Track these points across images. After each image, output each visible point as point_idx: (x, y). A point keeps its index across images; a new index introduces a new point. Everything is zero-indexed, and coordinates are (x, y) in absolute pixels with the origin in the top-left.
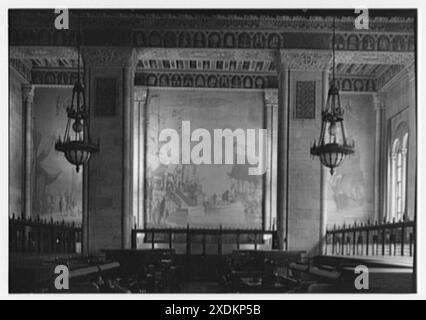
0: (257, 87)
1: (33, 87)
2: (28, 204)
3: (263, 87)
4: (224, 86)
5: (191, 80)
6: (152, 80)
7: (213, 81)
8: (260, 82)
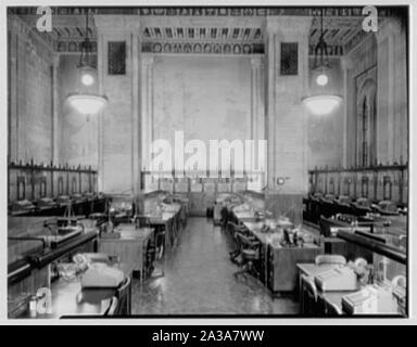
0: (244, 52)
1: (59, 54)
2: (56, 152)
3: (250, 52)
4: (217, 52)
5: (190, 47)
6: (157, 48)
7: (208, 48)
8: (247, 49)
